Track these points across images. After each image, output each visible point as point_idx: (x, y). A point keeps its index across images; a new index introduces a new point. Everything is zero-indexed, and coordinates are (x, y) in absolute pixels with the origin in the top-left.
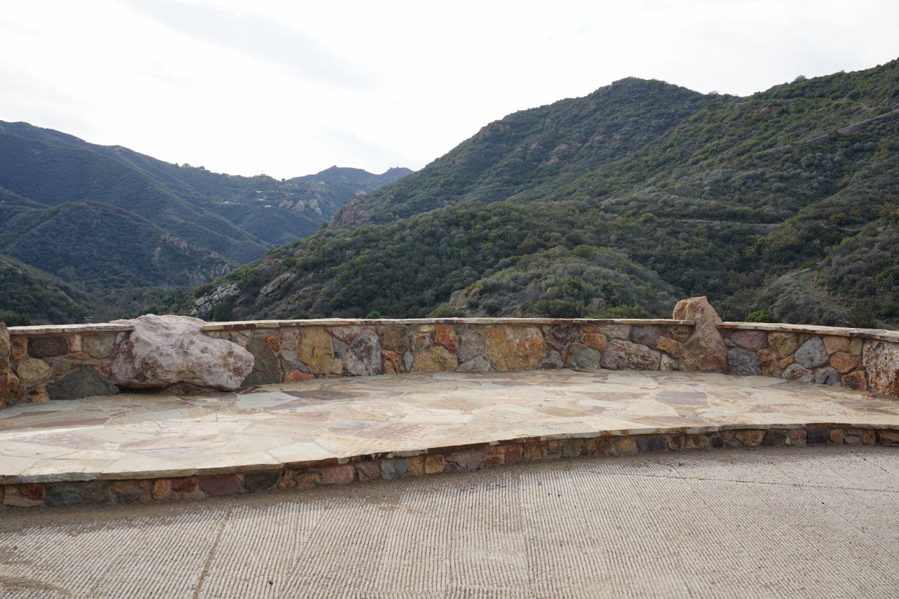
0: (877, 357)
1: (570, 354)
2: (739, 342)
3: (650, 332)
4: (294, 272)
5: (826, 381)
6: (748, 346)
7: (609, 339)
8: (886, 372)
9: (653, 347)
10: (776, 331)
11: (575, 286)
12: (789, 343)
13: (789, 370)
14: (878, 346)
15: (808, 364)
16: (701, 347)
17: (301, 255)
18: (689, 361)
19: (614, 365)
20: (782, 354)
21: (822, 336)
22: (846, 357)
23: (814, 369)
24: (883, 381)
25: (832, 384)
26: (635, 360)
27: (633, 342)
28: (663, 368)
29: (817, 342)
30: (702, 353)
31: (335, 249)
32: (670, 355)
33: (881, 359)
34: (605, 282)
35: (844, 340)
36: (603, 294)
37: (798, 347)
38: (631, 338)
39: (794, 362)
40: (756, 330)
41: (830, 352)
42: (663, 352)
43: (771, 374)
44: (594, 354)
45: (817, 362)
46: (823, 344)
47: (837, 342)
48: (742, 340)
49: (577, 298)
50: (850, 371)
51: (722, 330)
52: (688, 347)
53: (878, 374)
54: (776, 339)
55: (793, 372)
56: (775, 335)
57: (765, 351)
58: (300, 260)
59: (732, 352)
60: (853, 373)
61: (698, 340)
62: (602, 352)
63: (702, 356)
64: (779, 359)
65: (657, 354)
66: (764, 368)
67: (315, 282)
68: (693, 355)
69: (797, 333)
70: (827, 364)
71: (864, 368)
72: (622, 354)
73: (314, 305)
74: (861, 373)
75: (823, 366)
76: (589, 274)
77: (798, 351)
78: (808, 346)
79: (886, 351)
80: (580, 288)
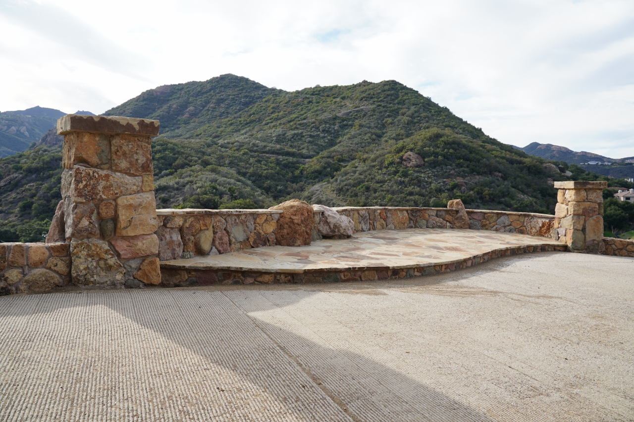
0: (531, 222)
1: (416, 221)
2: (474, 217)
3: (444, 213)
4: (22, 173)
5: (510, 231)
6: (477, 219)
7: (429, 216)
8: (535, 227)
9: (444, 219)
10: (489, 213)
11: (214, 188)
12: (495, 218)
13: (495, 228)
14: (531, 218)
15: (503, 225)
16: (463, 219)
17: (26, 163)
18: (458, 225)
19: (431, 227)
20: (491, 221)
21: (508, 215)
22: (518, 222)
23: (505, 227)
24: (534, 230)
25: (513, 232)
26: (439, 224)
27: (438, 217)
28: (448, 227)
29: (506, 217)
30: (463, 221)
31: (51, 160)
32: (450, 222)
33: (533, 223)
34: (229, 186)
35: (517, 217)
36: (229, 193)
37: (498, 219)
38: (437, 216)
39: (496, 224)
40: (481, 212)
41: (511, 221)
42: (448, 221)
43: (487, 229)
44: (425, 222)
45: (506, 224)
46: (508, 218)
47: (514, 217)
48: (475, 217)
49: (215, 194)
50: (521, 227)
51: (468, 212)
52: (457, 219)
53: (531, 228)
54: (489, 216)
55: (496, 228)
56: (489, 214)
57: (484, 220)
58: (25, 166)
59: (471, 221)
60: (521, 228)
61: (461, 216)
62: (427, 221)
63: (463, 223)
64: (490, 223)
65: (445, 222)
66: (484, 227)
67: (38, 180)
68: (459, 222)
69: (498, 214)
70: (510, 225)
71: (525, 226)
72: (434, 222)
73: (38, 195)
74: (524, 228)
75: (508, 226)
76: (221, 181)
77: (499, 220)
78: (502, 218)
79: (535, 220)
80: (217, 189)
